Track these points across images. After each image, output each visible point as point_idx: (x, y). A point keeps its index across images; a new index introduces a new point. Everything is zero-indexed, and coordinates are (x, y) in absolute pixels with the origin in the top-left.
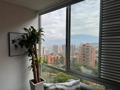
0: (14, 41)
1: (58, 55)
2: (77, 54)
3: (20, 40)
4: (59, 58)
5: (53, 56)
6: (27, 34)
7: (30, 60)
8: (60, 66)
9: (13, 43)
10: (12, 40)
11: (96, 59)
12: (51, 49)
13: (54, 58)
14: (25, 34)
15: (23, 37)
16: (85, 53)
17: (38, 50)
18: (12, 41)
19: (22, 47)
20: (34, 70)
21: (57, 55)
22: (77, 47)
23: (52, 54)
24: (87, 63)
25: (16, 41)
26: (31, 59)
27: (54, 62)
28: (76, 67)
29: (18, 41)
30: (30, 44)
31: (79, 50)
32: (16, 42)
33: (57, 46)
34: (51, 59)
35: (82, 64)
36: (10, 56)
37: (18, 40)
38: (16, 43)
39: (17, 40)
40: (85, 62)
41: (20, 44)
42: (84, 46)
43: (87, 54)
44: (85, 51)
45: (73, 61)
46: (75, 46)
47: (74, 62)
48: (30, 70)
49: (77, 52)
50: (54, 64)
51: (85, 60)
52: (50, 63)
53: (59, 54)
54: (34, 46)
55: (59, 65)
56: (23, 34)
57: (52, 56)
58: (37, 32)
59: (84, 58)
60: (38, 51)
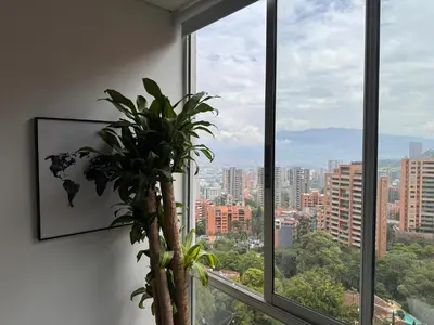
0: (58, 163)
1: (243, 204)
2: (315, 201)
3: (91, 153)
4: (248, 216)
5: (224, 210)
6: (123, 125)
7: (139, 257)
8: (252, 246)
9: (54, 170)
10: (53, 157)
11: (389, 221)
12: (217, 181)
13: (230, 215)
14: (116, 125)
15: (109, 138)
16: (346, 199)
17: (178, 205)
18: (50, 162)
19: (100, 191)
20: (158, 310)
21: (238, 204)
22: (315, 174)
23: (222, 201)
24: (353, 235)
25: (73, 161)
26: (146, 252)
27: (229, 228)
28: (313, 251)
29: (81, 163)
30: (143, 179)
31: (322, 186)
32: (70, 163)
33: (239, 172)
34: (218, 220)
35: (335, 238)
36: (38, 236)
37: (83, 155)
38: (73, 172)
39: (77, 158)
40: (347, 231)
41: (91, 173)
42: (342, 174)
43: (354, 202)
44: (347, 192)
45: (298, 228)
46: (308, 171)
47: (304, 233)
48: (141, 305)
49: (316, 193)
50: (228, 236)
51: (349, 225)
52: (216, 234)
53: (248, 202)
54: (158, 185)
55: (247, 242)
56: (105, 126)
57: (220, 208)
58: (178, 111)
59: (344, 217)
60: (179, 210)
